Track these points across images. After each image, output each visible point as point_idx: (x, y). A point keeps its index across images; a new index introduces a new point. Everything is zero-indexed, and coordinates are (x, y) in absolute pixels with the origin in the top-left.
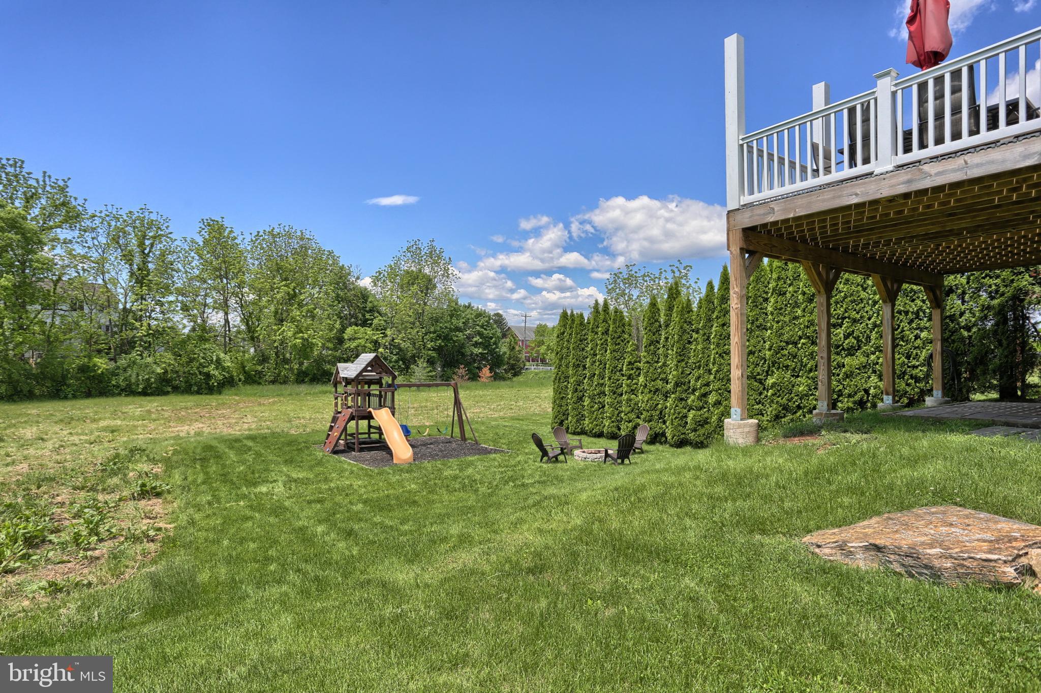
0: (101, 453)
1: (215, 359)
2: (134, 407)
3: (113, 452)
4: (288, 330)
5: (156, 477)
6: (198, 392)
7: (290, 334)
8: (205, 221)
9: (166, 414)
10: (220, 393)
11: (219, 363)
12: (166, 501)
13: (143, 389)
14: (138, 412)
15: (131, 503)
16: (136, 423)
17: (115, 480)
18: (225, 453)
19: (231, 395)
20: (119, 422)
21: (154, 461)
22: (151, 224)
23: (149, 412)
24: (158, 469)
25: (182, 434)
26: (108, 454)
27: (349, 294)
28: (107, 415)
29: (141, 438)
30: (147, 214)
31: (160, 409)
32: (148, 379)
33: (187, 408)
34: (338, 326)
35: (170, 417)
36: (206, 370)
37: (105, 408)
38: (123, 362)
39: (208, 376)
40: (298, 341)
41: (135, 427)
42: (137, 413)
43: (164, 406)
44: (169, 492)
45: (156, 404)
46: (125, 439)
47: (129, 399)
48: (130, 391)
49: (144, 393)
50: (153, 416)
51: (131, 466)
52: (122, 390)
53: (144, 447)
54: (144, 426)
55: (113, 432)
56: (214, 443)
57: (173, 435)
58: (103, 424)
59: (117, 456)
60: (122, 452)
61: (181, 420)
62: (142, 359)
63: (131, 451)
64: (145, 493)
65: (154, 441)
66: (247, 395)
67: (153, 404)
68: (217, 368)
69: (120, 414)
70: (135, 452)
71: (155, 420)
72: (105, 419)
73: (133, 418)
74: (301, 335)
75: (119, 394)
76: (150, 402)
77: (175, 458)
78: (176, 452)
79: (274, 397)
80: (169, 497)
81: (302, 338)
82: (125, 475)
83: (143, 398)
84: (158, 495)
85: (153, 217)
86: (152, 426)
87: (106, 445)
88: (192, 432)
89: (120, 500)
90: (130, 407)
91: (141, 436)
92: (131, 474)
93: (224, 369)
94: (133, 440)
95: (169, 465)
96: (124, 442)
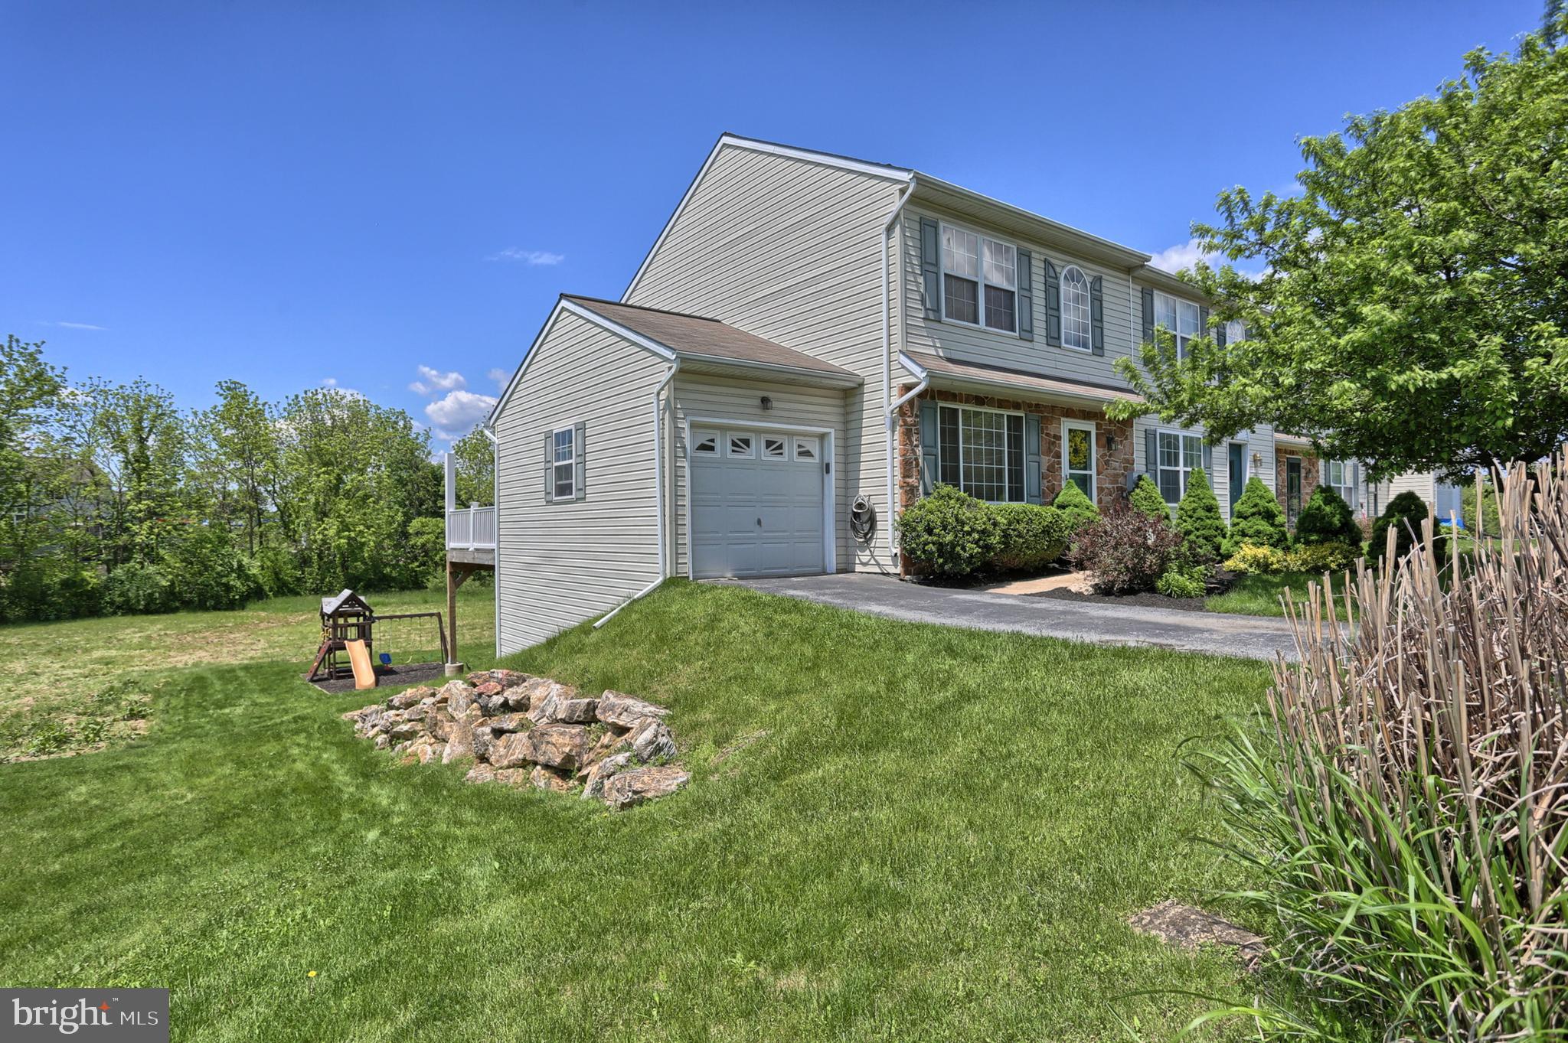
0: (96, 687)
1: (235, 566)
2: (132, 631)
3: (107, 685)
4: (331, 527)
5: (145, 704)
6: (216, 608)
7: (332, 532)
8: (224, 384)
9: (169, 641)
10: (243, 608)
11: (243, 571)
12: (149, 720)
13: (145, 606)
14: (137, 638)
15: (122, 723)
16: (133, 653)
17: (110, 708)
18: (212, 683)
19: (257, 610)
20: (113, 653)
21: (145, 692)
22: (150, 399)
23: (149, 638)
24: (147, 699)
25: (180, 665)
26: (103, 687)
27: (414, 476)
28: (101, 643)
29: (136, 670)
30: (143, 388)
31: (162, 633)
32: (151, 595)
33: (195, 632)
34: (399, 518)
35: (173, 643)
36: (224, 580)
37: (97, 634)
38: (119, 572)
39: (228, 588)
40: (342, 541)
41: (132, 657)
42: (135, 641)
43: (168, 629)
44: (152, 714)
45: (159, 626)
46: (120, 672)
47: (127, 619)
48: (129, 609)
49: (148, 611)
50: (153, 644)
51: (123, 696)
52: (118, 607)
53: (137, 680)
54: (142, 656)
55: (107, 664)
56: (208, 675)
57: (170, 666)
58: (96, 654)
59: (112, 688)
60: (116, 684)
61: (182, 648)
62: (142, 568)
63: (125, 684)
64: (133, 715)
65: (149, 674)
66: (277, 610)
67: (156, 626)
68: (239, 577)
69: (115, 642)
70: (129, 684)
71: (154, 649)
72: (98, 648)
73: (130, 647)
74: (346, 533)
75: (114, 613)
76: (152, 623)
77: (164, 689)
78: (167, 684)
79: (309, 612)
80: (151, 718)
81: (349, 538)
82: (119, 704)
83: (145, 617)
84: (143, 717)
85: (152, 391)
86: (150, 656)
87: (101, 678)
88: (190, 663)
89: (114, 720)
90: (128, 631)
91: (136, 668)
92: (123, 703)
93: (248, 578)
94: (129, 673)
95: (157, 694)
96: (119, 675)
